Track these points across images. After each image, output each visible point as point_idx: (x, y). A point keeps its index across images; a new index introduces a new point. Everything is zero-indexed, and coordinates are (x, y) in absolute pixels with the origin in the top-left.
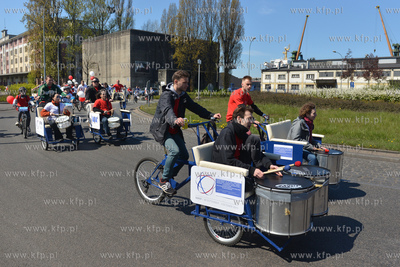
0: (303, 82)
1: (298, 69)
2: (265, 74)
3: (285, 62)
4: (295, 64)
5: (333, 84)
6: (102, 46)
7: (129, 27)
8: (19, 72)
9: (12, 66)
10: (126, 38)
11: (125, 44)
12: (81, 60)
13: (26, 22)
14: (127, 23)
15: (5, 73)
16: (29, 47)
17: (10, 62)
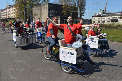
0: (106, 20)
1: (105, 16)
2: (93, 18)
3: (100, 14)
4: (104, 14)
5: (117, 21)
6: (39, 8)
7: (48, 2)
8: (12, 17)
10: (47, 6)
11: (46, 8)
12: (32, 13)
13: (14, 1)
14: (47, 1)
15: (7, 18)
16: (15, 9)
17: (9, 14)
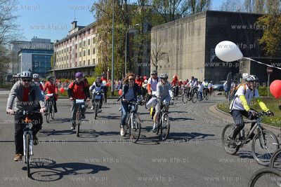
6: (172, 32)
7: (205, 8)
8: (86, 65)
9: (80, 59)
12: (149, 51)
13: (95, 12)
14: (203, 4)
15: (73, 67)
16: (97, 38)
17: (78, 55)
